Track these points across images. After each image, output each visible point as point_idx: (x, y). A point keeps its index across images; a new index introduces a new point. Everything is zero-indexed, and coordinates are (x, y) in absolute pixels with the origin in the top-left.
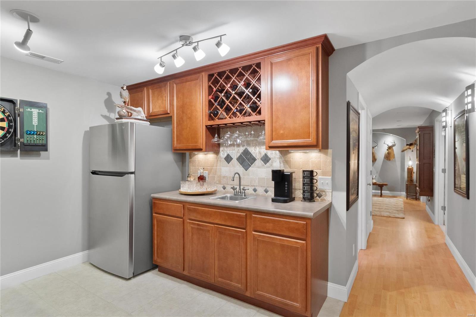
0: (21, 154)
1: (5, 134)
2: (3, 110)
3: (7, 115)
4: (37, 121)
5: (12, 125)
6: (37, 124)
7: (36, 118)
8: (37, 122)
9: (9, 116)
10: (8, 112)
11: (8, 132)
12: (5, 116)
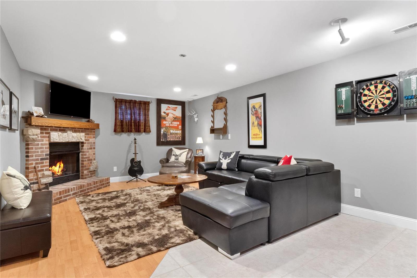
0: (407, 117)
1: (391, 102)
2: (389, 84)
3: (392, 87)
4: (416, 85)
5: (396, 94)
6: (416, 89)
7: (415, 83)
8: (416, 87)
9: (393, 87)
10: (392, 85)
11: (393, 100)
12: (391, 88)
